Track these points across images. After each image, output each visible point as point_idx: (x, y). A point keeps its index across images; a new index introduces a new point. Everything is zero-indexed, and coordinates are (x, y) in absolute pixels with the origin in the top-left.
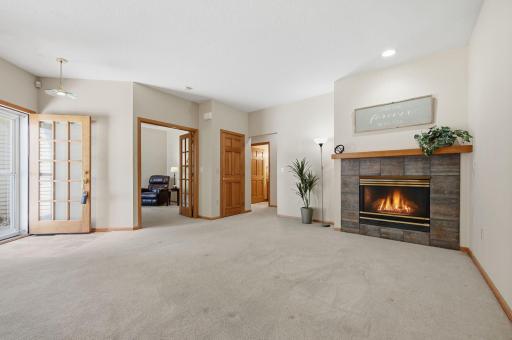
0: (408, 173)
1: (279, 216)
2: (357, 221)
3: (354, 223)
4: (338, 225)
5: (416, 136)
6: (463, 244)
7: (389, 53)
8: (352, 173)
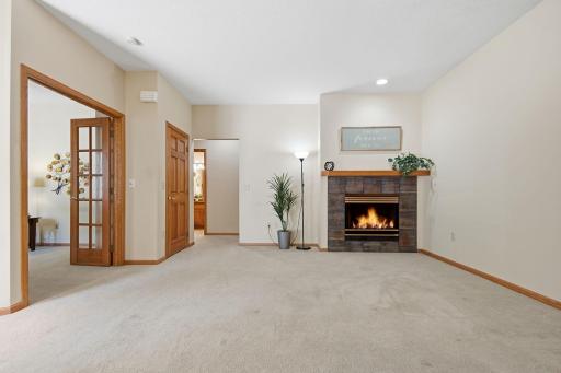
0: (384, 192)
1: (242, 245)
2: (343, 239)
3: (340, 242)
4: (324, 245)
5: (390, 160)
6: (420, 247)
7: (382, 82)
8: (337, 191)
